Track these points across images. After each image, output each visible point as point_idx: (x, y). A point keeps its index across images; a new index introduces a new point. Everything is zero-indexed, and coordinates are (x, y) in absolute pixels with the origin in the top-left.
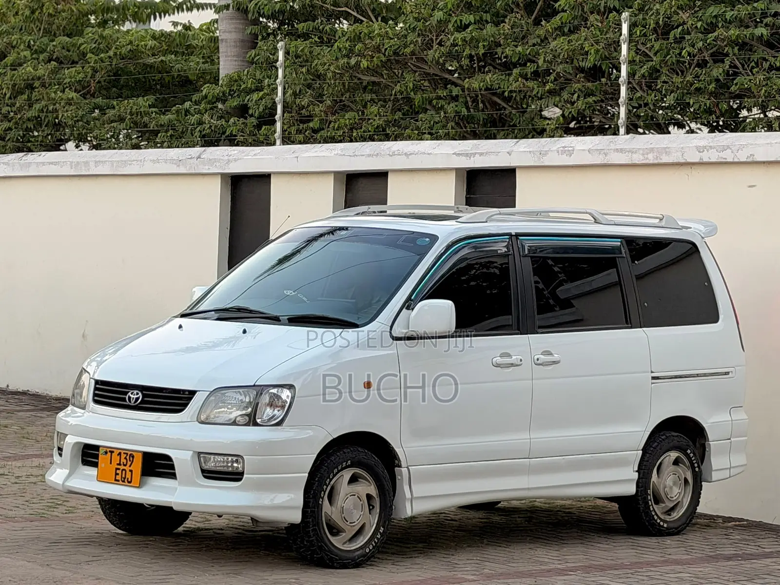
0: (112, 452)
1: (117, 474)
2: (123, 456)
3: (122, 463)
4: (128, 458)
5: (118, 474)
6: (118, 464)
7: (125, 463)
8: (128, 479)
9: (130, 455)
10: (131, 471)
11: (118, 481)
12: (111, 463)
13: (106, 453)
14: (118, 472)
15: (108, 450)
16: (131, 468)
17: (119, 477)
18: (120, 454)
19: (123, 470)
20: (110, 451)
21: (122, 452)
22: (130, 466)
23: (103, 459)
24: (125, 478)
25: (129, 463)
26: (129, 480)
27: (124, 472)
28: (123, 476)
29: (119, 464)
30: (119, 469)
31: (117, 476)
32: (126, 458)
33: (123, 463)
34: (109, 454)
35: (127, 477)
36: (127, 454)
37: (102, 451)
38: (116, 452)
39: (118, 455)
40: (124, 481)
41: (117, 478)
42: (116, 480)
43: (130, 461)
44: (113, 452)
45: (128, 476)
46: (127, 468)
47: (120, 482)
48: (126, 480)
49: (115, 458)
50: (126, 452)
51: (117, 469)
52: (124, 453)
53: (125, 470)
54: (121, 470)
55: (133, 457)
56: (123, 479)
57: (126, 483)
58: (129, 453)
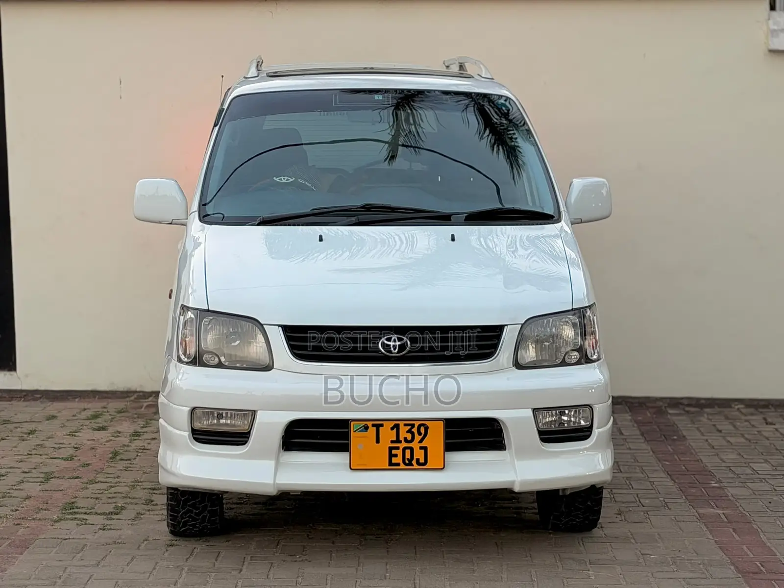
0: (378, 427)
1: (391, 456)
2: (403, 430)
3: (401, 438)
4: (415, 430)
5: (396, 456)
6: (392, 442)
7: (409, 438)
8: (418, 460)
9: (421, 428)
10: (425, 449)
11: (398, 464)
12: (378, 441)
14: (394, 452)
15: (370, 423)
16: (422, 445)
17: (398, 460)
18: (397, 427)
19: (404, 449)
21: (402, 423)
22: (421, 441)
23: (356, 438)
24: (410, 460)
25: (418, 438)
26: (422, 461)
27: (408, 452)
28: (408, 456)
29: (397, 441)
30: (397, 448)
31: (393, 458)
32: (409, 431)
33: (405, 438)
34: (373, 429)
35: (415, 458)
36: (413, 426)
38: (388, 425)
39: (392, 429)
40: (411, 464)
42: (391, 464)
43: (420, 434)
44: (382, 425)
45: (419, 454)
46: (415, 445)
47: (402, 466)
48: (414, 462)
49: (388, 434)
50: (410, 424)
51: (391, 449)
52: (405, 425)
53: (412, 449)
54: (401, 448)
55: (426, 429)
56: (407, 462)
57: (416, 466)
58: (417, 424)
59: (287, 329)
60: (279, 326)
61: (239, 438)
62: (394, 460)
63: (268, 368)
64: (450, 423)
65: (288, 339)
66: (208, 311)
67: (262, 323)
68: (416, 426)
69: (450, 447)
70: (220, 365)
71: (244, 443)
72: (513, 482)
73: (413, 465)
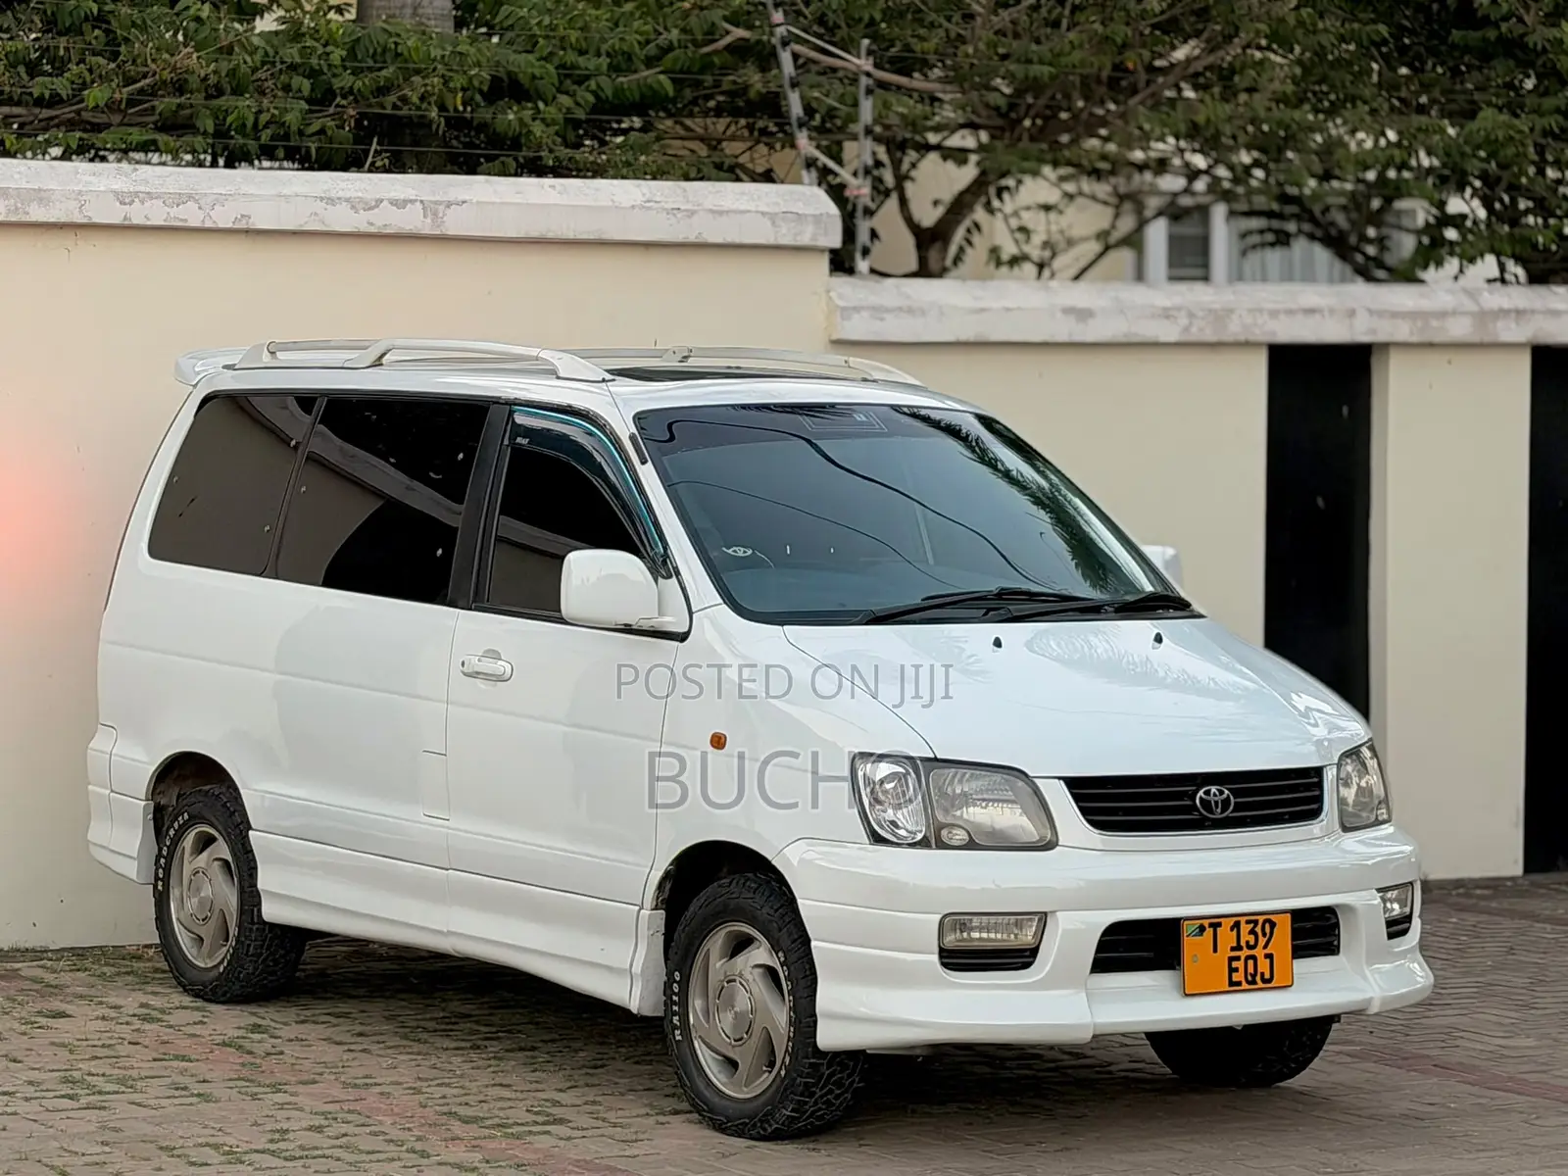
0: (1215, 926)
1: (1232, 970)
2: (1245, 928)
3: (1243, 943)
4: (1258, 929)
5: (1236, 970)
6: (1233, 949)
7: (1252, 943)
8: (1262, 974)
9: (1263, 924)
10: (1269, 956)
11: (1239, 984)
12: (1215, 950)
13: (1202, 929)
14: (1235, 964)
15: (1206, 923)
16: (1267, 951)
17: (1238, 976)
18: (1237, 925)
19: (1248, 958)
20: (1211, 925)
21: (1243, 920)
22: (1265, 947)
23: (1192, 946)
24: (1254, 976)
25: (1262, 941)
26: (1267, 976)
27: (1251, 963)
28: (1251, 970)
29: (1239, 948)
30: (1238, 958)
31: (1234, 975)
32: (1252, 932)
33: (1247, 942)
34: (1209, 931)
35: (1259, 970)
36: (1256, 922)
37: (1188, 928)
38: (1227, 924)
39: (1232, 929)
40: (1254, 982)
41: (1234, 979)
42: (1232, 983)
43: (1264, 935)
44: (1219, 925)
45: (1264, 966)
46: (1259, 952)
47: (1245, 986)
48: (1258, 978)
49: (1226, 937)
50: (1252, 918)
51: (1231, 959)
52: (1248, 922)
53: (1254, 958)
54: (1243, 958)
55: (1273, 925)
56: (1250, 978)
57: (1261, 985)
58: (1261, 919)
59: (1075, 785)
60: (1059, 778)
61: (1020, 958)
62: (1236, 977)
63: (1049, 845)
64: (1298, 915)
65: (1077, 798)
66: (936, 759)
67: (1031, 774)
68: (1260, 922)
69: (1299, 952)
70: (971, 845)
71: (1026, 966)
72: (1369, 1001)
73: (1256, 983)
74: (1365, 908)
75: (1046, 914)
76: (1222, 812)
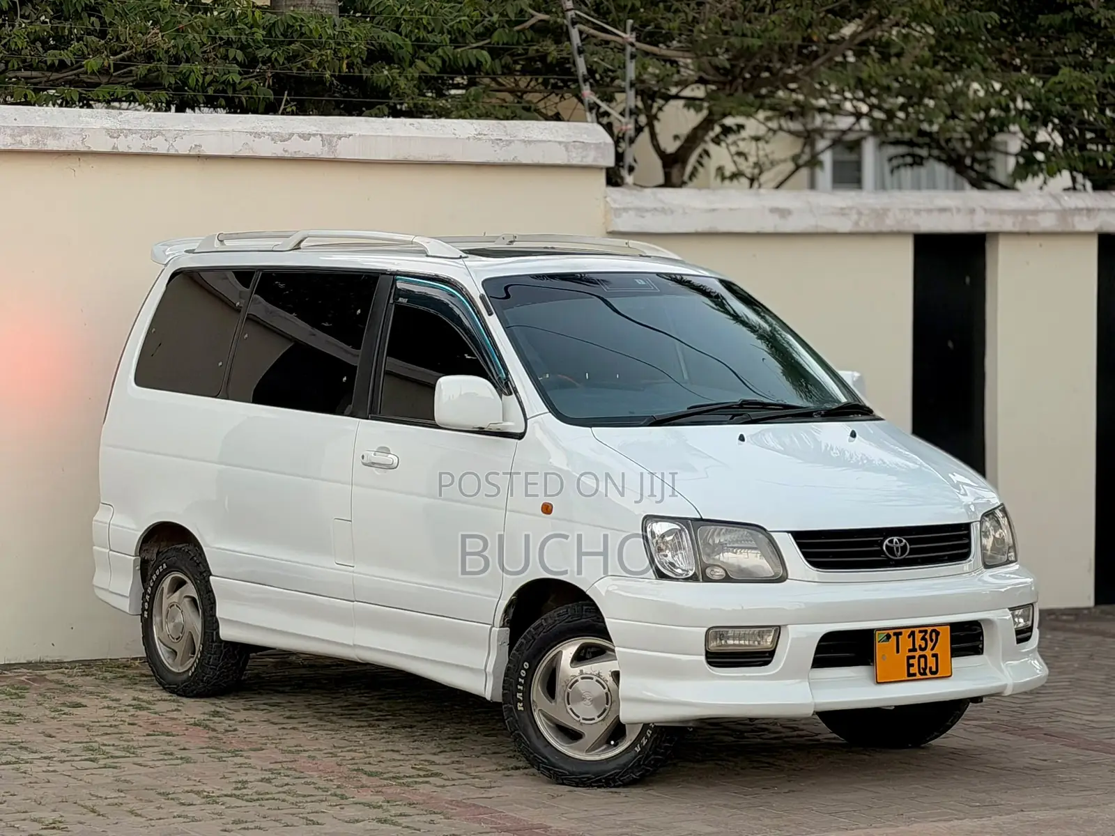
0: (898, 635)
1: (910, 665)
2: (919, 636)
3: (917, 647)
4: (927, 637)
5: (912, 665)
6: (910, 651)
7: (923, 646)
8: (931, 668)
9: (930, 633)
10: (935, 656)
11: (914, 675)
12: (898, 652)
13: (888, 637)
14: (911, 661)
15: (891, 632)
16: (934, 652)
17: (914, 670)
18: (913, 634)
19: (920, 657)
20: (895, 634)
21: (917, 630)
22: (932, 649)
23: (882, 649)
24: (925, 669)
25: (930, 645)
26: (934, 669)
27: (922, 660)
28: (922, 665)
29: (914, 650)
30: (913, 657)
31: (911, 668)
32: (923, 638)
33: (920, 646)
34: (894, 638)
35: (928, 666)
36: (926, 632)
37: (878, 636)
38: (906, 632)
39: (909, 637)
40: (924, 674)
41: (911, 672)
42: (909, 675)
43: (932, 640)
44: (901, 633)
45: (931, 662)
46: (928, 653)
47: (918, 676)
48: (928, 671)
49: (905, 643)
50: (923, 629)
51: (909, 658)
52: (920, 632)
53: (925, 657)
54: (917, 657)
55: (938, 634)
56: (922, 671)
57: (929, 675)
58: (929, 629)
59: (798, 536)
60: (788, 532)
61: (762, 658)
62: (912, 670)
63: (781, 579)
64: (954, 626)
65: (800, 546)
66: (701, 519)
67: (768, 529)
68: (929, 632)
69: (956, 653)
70: (727, 579)
71: (766, 663)
72: (1005, 686)
73: (926, 674)
74: (1001, 621)
75: (780, 627)
76: (901, 555)
